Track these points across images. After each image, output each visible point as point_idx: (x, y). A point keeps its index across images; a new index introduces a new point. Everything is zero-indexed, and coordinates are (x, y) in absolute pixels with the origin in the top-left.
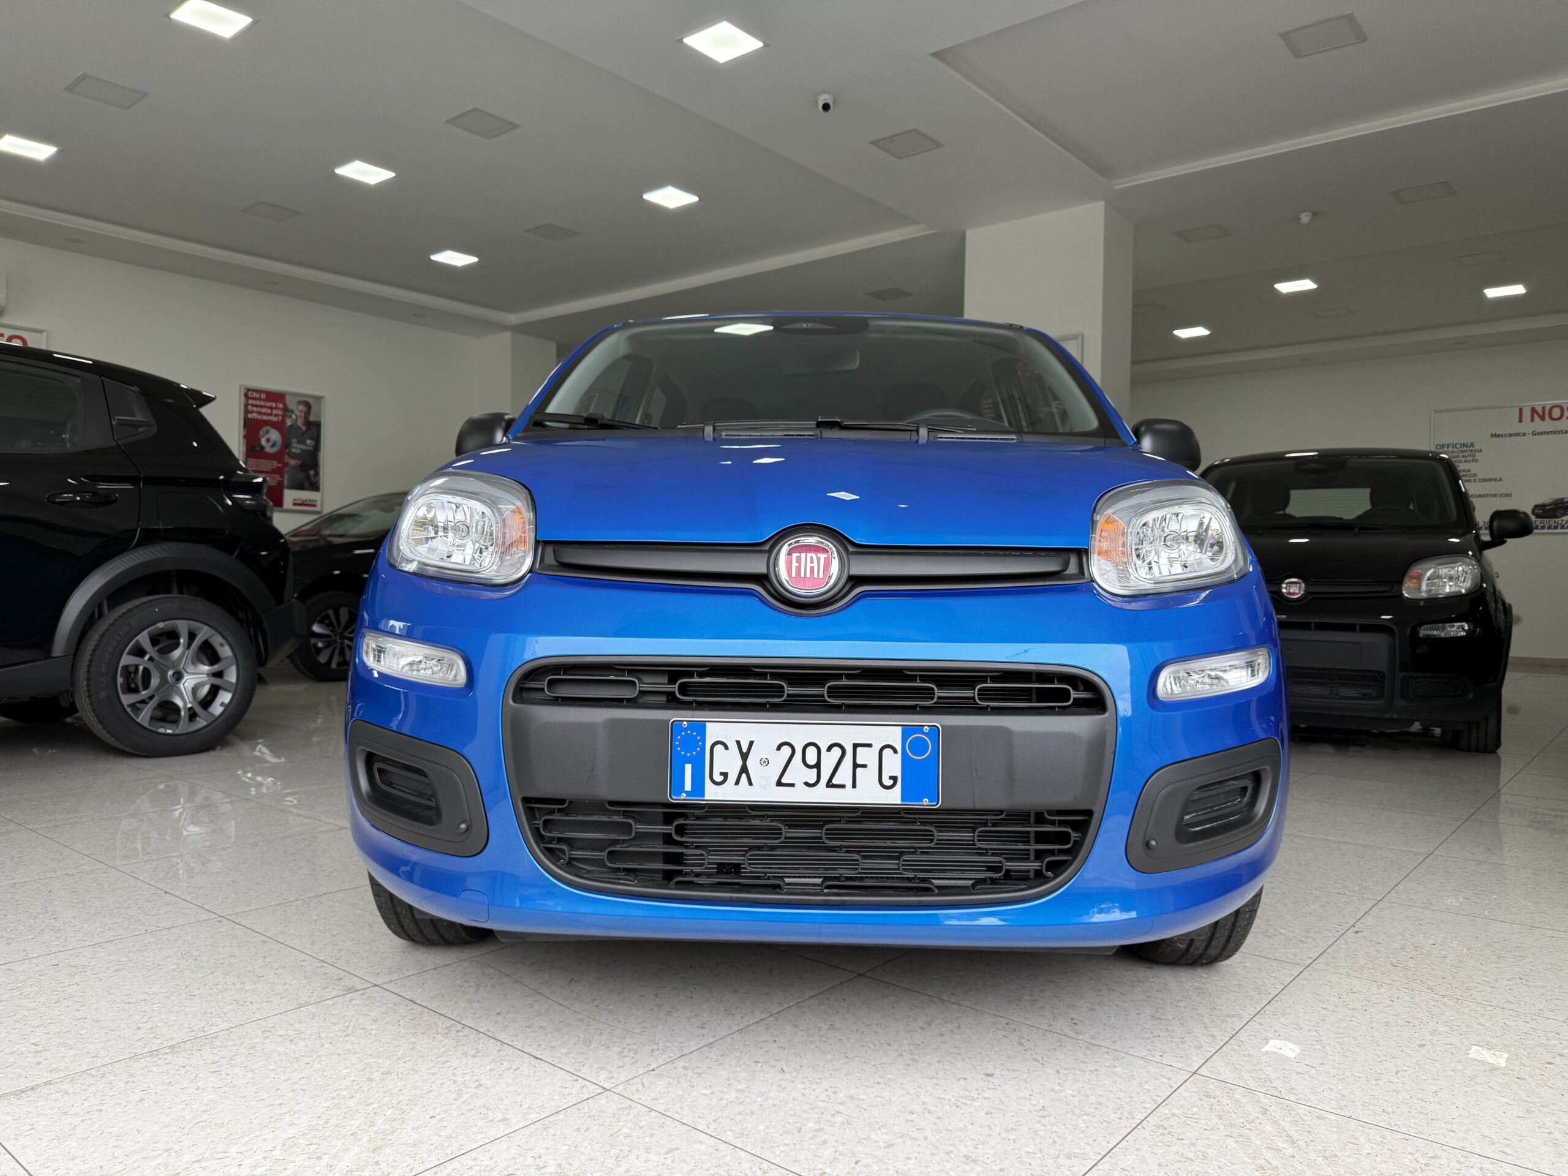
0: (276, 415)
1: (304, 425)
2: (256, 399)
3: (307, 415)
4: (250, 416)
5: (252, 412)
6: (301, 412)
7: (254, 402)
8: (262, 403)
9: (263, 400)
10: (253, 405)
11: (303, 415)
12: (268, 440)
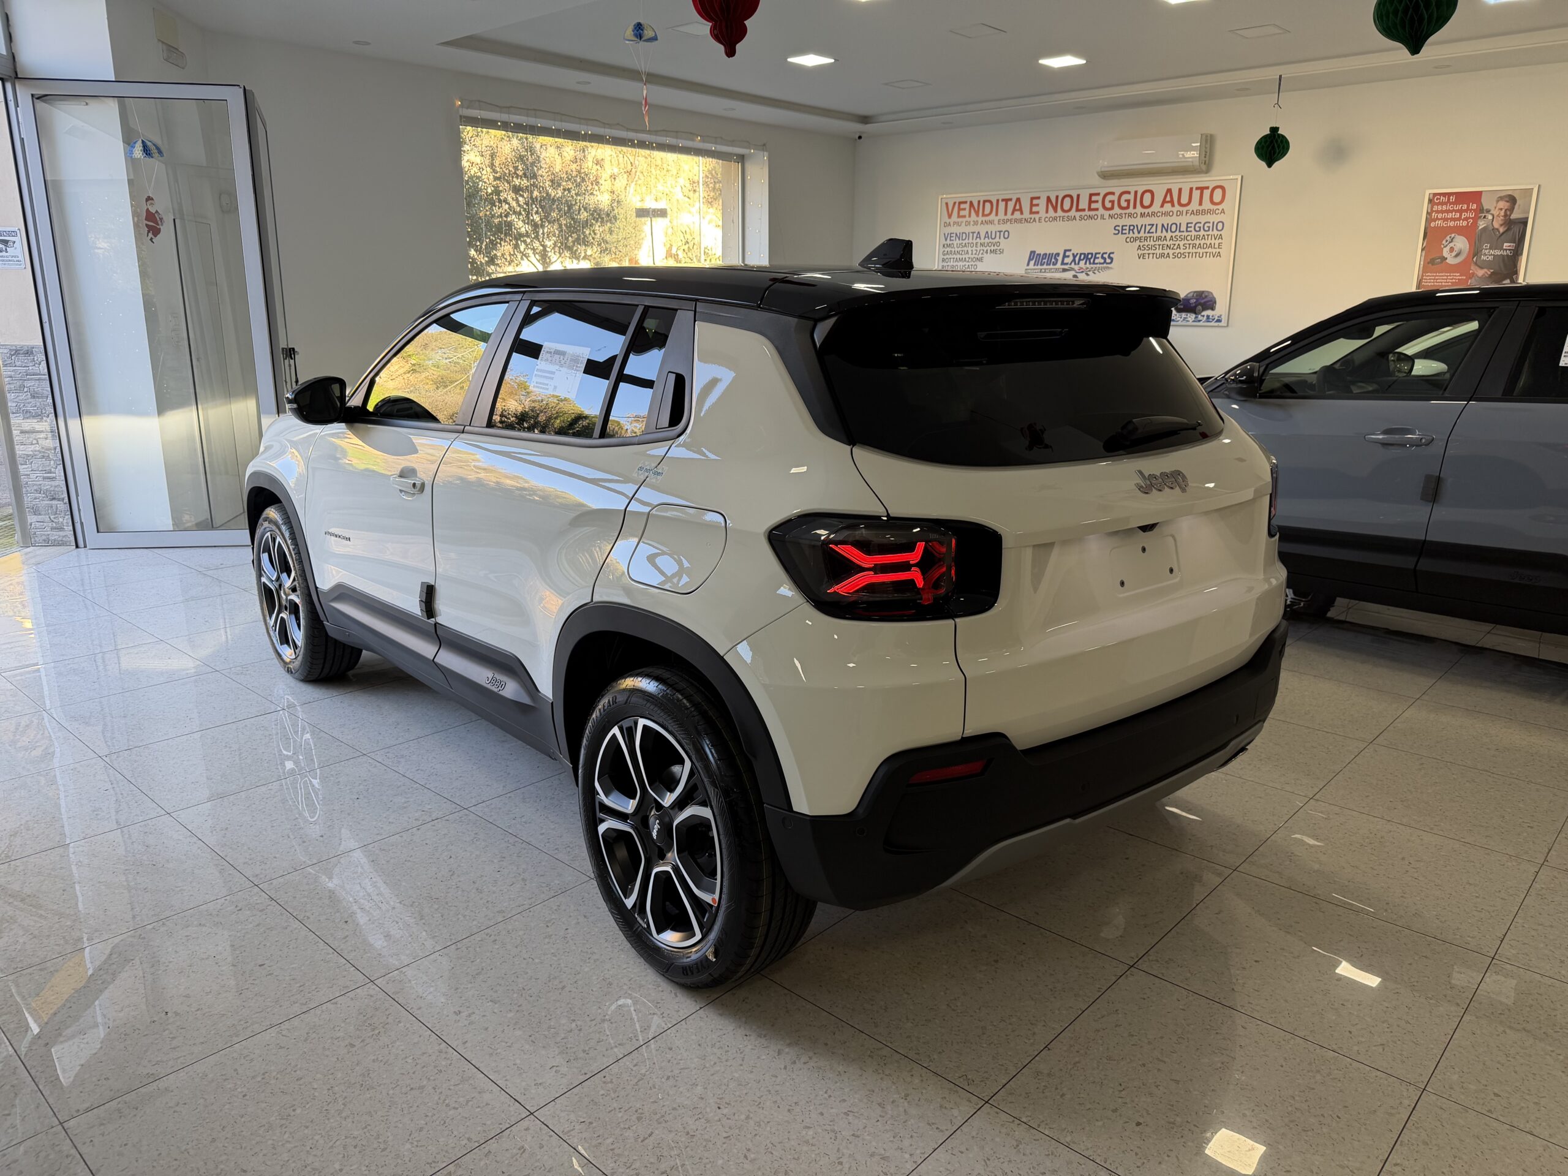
0: (1466, 219)
1: (1501, 225)
2: (1442, 204)
3: (1508, 213)
4: (1432, 225)
5: (1438, 219)
6: (1501, 209)
7: (1440, 208)
8: (1449, 207)
9: (1452, 203)
10: (1437, 212)
11: (1502, 213)
12: (1452, 249)
